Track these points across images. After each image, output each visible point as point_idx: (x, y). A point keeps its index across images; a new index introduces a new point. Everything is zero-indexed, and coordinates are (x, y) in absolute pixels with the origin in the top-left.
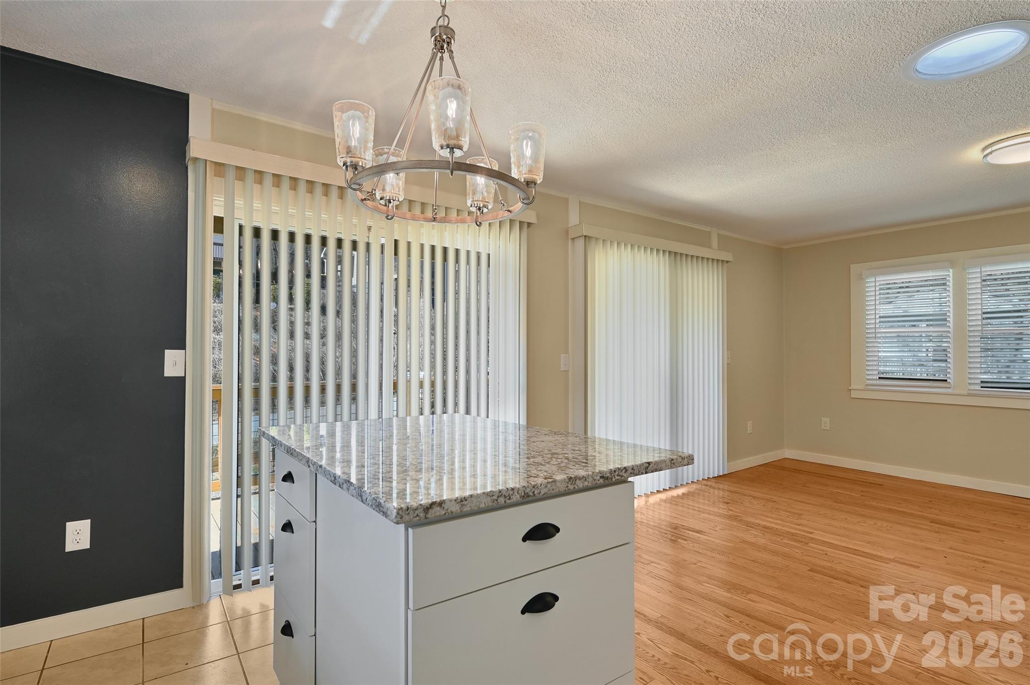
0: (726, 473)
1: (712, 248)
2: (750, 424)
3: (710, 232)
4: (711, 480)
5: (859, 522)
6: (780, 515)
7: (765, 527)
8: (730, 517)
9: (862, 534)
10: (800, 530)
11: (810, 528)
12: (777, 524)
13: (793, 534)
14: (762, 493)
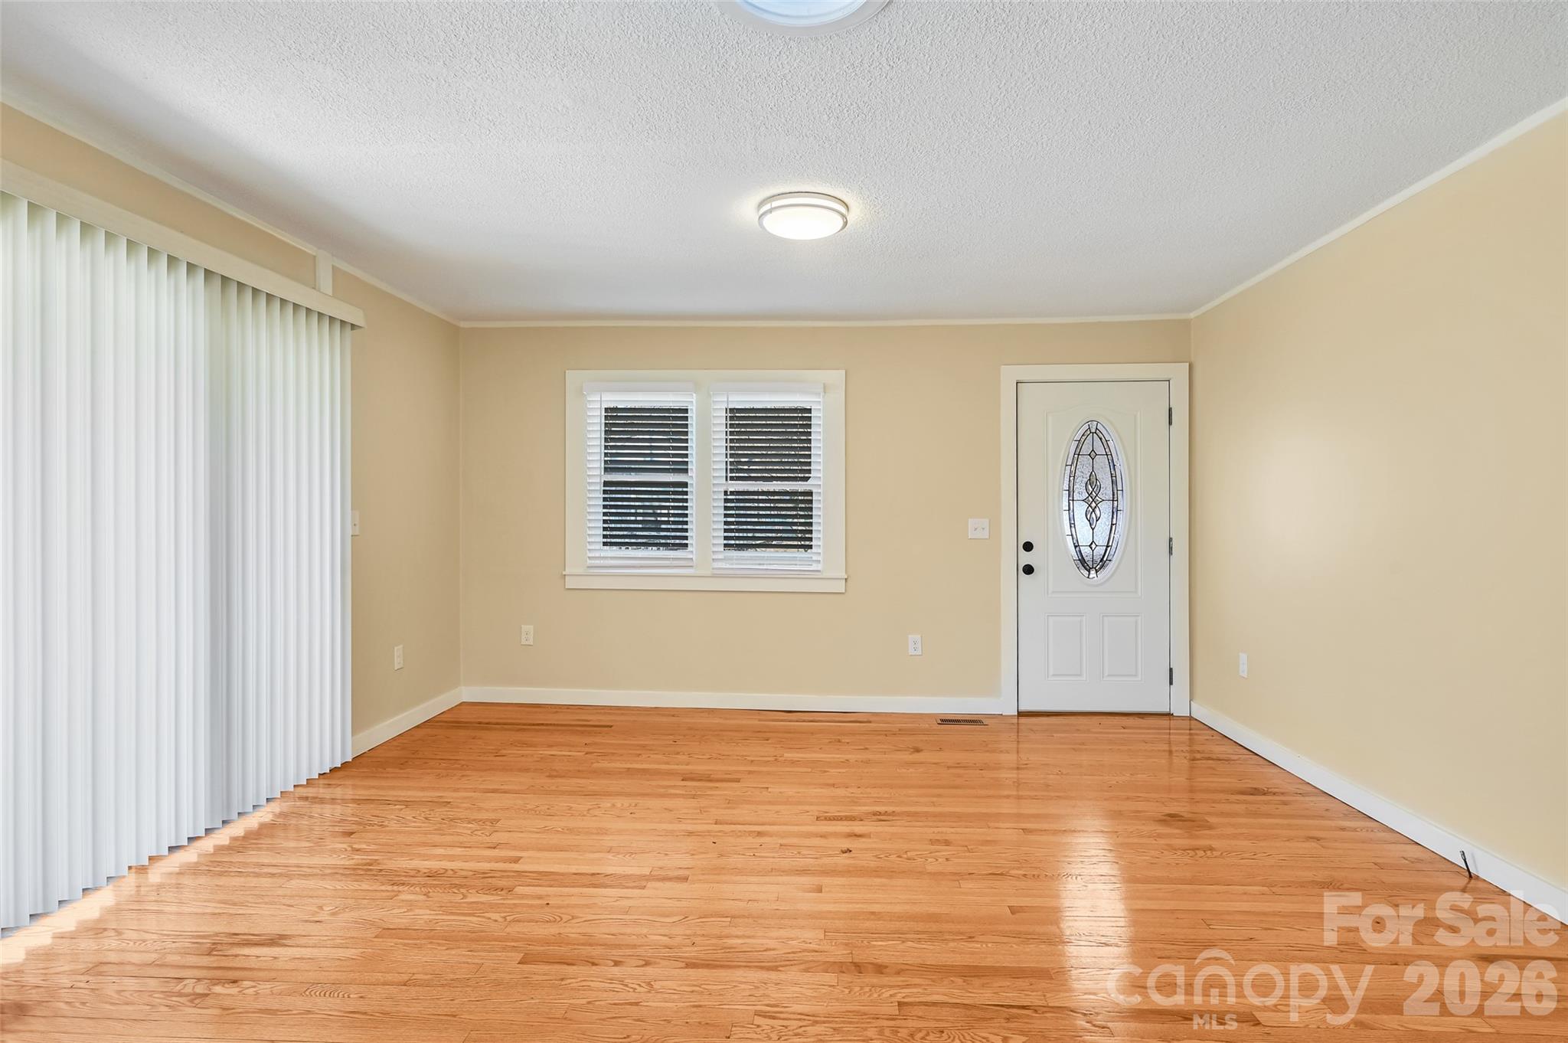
0: (350, 759)
1: (319, 291)
2: (398, 650)
3: (315, 257)
4: (317, 782)
5: (589, 810)
6: (458, 834)
7: (432, 875)
8: (357, 872)
9: (598, 834)
10: (497, 860)
11: (515, 848)
12: (451, 858)
13: (485, 875)
14: (423, 789)
